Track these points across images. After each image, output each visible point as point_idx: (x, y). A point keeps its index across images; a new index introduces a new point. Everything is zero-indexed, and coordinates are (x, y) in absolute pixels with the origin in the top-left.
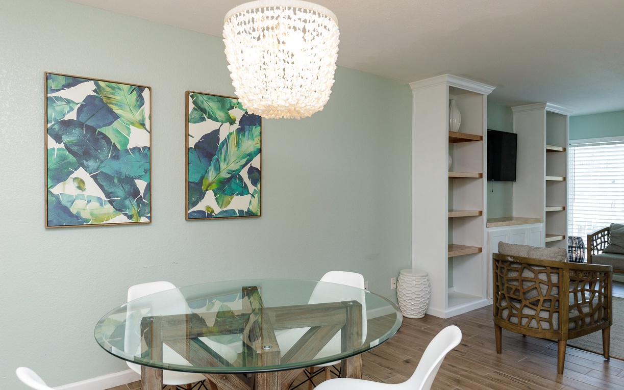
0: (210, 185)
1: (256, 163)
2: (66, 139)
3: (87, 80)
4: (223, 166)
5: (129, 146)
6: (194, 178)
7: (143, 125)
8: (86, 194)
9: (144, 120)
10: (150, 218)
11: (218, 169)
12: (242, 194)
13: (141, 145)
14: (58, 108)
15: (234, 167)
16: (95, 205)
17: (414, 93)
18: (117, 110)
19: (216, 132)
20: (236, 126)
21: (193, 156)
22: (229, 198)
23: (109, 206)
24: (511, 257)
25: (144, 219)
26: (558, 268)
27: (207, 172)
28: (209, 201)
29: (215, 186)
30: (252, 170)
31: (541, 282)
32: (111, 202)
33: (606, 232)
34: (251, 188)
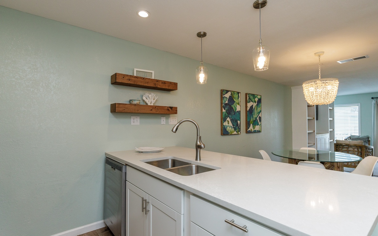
0: (251, 122)
1: (260, 115)
2: (226, 109)
3: (230, 91)
4: (254, 116)
5: (237, 111)
6: (248, 120)
7: (239, 104)
8: (229, 125)
9: (239, 103)
10: (240, 132)
11: (253, 117)
12: (257, 125)
13: (239, 110)
14: (225, 100)
15: (256, 116)
16: (231, 128)
17: (292, 90)
18: (235, 100)
19: (253, 105)
20: (256, 103)
21: (248, 113)
22: (255, 126)
23: (233, 129)
24: (344, 144)
25: (239, 133)
26: (361, 147)
27: (251, 118)
28: (251, 128)
29: (252, 122)
30: (260, 117)
31: (356, 151)
32: (234, 127)
33: (349, 138)
34: (259, 123)
